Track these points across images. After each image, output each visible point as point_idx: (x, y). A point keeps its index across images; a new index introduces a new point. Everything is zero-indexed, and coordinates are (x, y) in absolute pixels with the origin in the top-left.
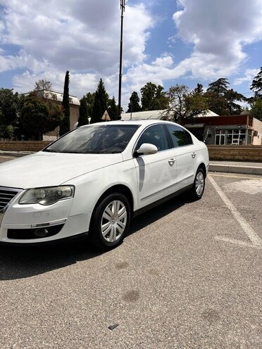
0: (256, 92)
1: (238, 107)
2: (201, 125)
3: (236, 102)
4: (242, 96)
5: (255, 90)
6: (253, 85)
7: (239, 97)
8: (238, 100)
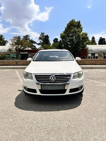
0: (40, 41)
1: (35, 46)
2: (27, 53)
3: (34, 45)
4: (36, 42)
5: (40, 40)
6: (39, 39)
7: (35, 43)
8: (34, 43)
